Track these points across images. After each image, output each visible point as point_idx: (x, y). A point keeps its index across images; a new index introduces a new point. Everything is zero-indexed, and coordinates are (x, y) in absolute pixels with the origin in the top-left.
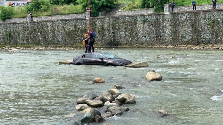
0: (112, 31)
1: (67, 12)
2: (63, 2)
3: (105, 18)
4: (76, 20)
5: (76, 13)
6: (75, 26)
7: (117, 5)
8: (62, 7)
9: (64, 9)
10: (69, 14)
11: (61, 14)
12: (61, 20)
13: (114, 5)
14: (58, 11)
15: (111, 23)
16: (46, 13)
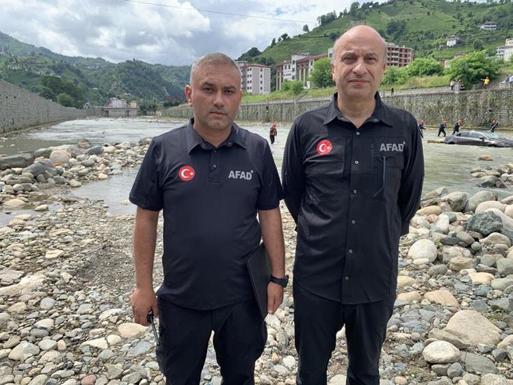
0: (488, 109)
1: (428, 84)
2: (424, 73)
3: (481, 92)
4: (441, 94)
5: (440, 86)
6: (439, 102)
7: (499, 75)
8: (423, 79)
9: (426, 81)
10: (431, 87)
11: (422, 87)
12: (421, 95)
13: (496, 75)
14: (417, 83)
15: (489, 99)
16: (402, 87)
